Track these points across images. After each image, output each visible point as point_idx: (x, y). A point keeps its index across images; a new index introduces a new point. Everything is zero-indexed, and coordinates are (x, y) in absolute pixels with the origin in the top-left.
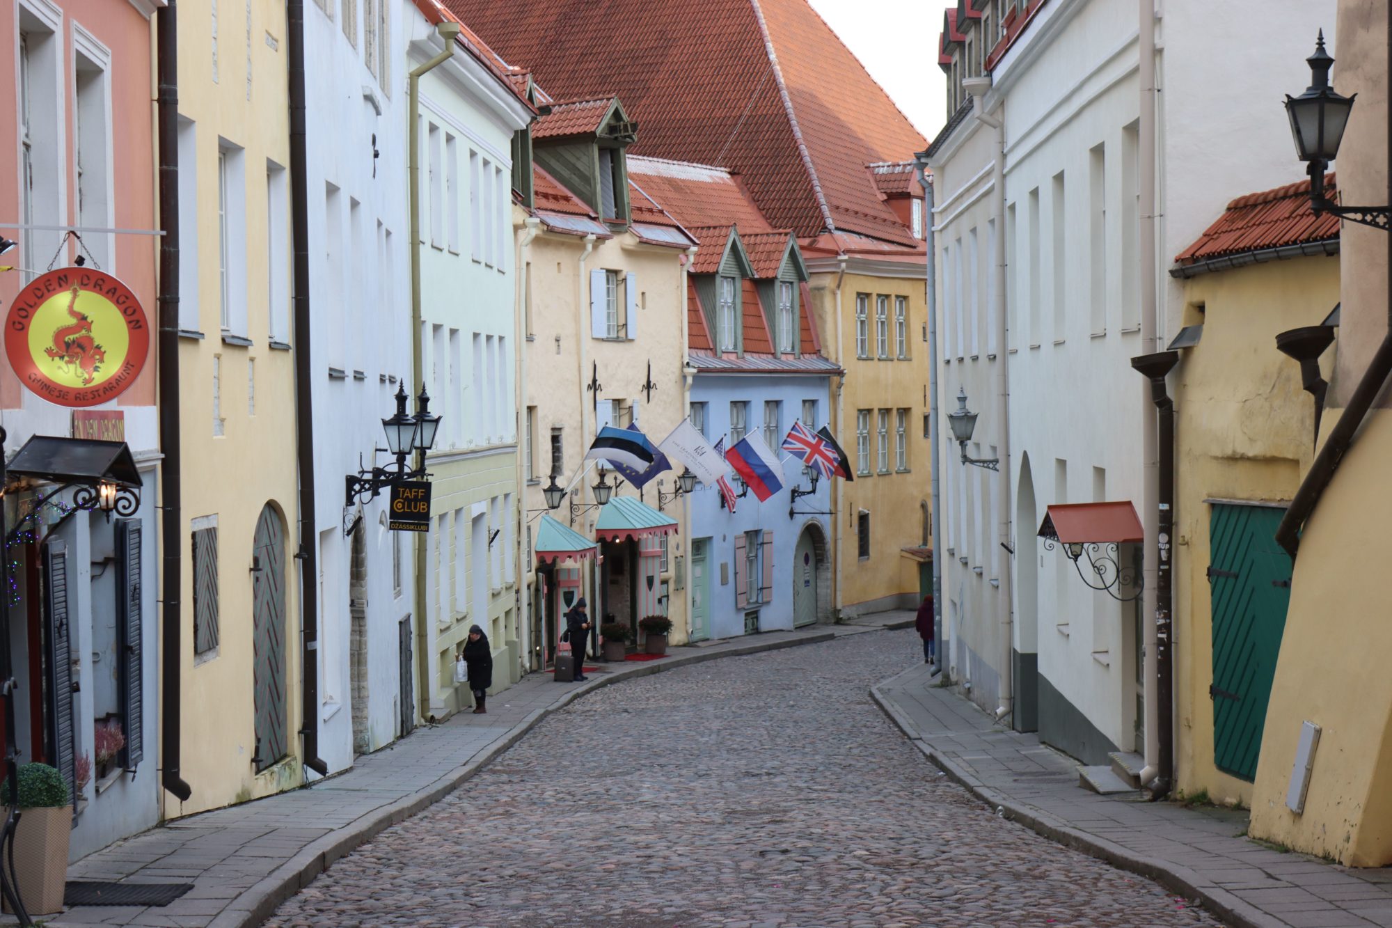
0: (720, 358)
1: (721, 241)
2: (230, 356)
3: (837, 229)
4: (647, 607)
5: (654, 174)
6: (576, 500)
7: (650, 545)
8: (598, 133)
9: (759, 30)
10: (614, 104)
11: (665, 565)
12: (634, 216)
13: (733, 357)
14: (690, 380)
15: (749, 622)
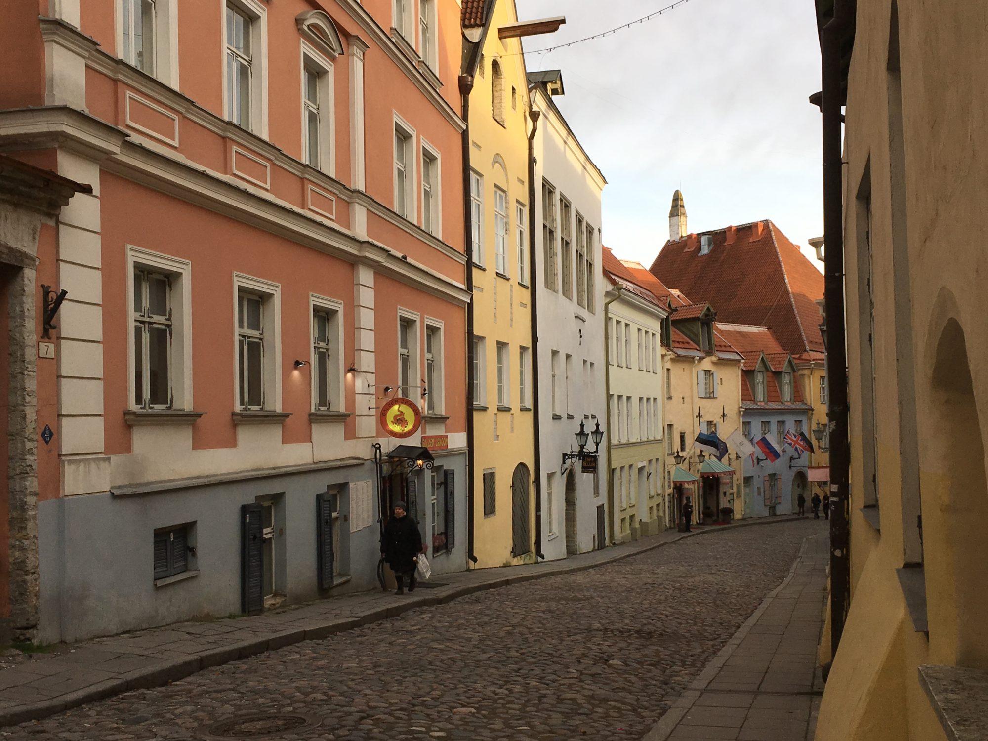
0: (757, 404)
1: (757, 357)
2: (502, 415)
3: (811, 350)
4: (724, 503)
5: (733, 330)
6: (691, 461)
7: (725, 479)
8: (700, 317)
9: (781, 270)
10: (707, 305)
11: (732, 487)
12: (716, 349)
13: (763, 404)
14: (742, 413)
15: (771, 511)
